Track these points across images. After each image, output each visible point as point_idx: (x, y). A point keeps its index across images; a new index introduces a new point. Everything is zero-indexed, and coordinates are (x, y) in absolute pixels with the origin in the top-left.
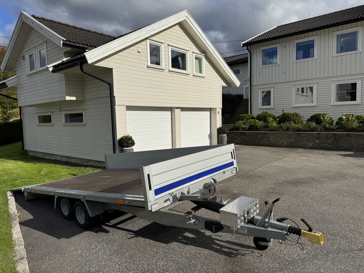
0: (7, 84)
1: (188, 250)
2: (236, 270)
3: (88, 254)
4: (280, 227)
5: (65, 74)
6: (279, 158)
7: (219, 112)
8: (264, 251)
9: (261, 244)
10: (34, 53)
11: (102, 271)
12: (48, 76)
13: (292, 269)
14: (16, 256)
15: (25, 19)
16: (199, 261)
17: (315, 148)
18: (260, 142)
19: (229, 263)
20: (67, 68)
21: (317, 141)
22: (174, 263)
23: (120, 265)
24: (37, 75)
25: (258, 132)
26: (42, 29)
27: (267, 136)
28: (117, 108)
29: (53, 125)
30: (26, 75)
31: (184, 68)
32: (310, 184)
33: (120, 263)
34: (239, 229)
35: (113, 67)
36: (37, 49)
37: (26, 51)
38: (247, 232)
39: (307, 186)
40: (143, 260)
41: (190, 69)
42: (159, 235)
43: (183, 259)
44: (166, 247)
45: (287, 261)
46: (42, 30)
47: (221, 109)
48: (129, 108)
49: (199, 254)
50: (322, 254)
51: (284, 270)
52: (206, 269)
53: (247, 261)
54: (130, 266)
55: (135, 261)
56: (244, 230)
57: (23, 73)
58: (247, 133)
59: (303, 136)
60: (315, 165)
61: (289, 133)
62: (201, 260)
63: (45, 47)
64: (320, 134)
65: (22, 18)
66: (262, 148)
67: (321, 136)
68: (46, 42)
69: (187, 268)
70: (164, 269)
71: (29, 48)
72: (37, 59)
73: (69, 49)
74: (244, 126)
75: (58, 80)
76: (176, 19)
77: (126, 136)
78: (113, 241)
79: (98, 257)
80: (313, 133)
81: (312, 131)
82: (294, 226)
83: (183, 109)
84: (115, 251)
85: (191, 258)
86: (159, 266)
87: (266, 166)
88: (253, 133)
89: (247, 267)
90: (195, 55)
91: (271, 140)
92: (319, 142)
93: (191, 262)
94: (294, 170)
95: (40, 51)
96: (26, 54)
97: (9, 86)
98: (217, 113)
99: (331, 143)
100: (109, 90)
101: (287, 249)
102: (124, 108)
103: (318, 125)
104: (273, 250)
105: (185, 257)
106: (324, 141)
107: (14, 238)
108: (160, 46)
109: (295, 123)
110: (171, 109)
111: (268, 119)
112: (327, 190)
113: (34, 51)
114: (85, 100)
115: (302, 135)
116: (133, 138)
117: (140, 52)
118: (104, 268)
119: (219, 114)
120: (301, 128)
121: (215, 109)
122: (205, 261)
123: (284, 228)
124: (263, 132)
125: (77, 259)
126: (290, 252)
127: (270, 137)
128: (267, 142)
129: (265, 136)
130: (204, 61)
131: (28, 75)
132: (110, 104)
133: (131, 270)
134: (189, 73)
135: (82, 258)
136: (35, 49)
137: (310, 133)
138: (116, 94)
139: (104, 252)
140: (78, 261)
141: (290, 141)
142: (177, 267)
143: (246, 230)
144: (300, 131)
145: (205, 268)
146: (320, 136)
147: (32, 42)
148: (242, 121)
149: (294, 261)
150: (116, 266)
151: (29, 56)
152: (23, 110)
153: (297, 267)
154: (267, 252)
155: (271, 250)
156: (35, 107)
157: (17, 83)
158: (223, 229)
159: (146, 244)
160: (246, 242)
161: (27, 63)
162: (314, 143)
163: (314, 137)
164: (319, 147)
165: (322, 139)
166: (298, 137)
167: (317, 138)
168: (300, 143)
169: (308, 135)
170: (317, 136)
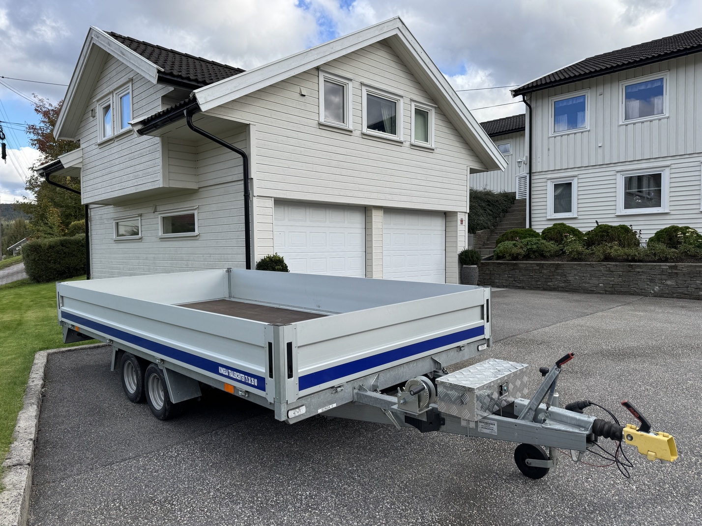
0: (63, 162)
1: (369, 470)
2: (469, 516)
3: (159, 466)
4: (573, 422)
5: (162, 136)
6: (586, 311)
7: (462, 221)
8: (538, 480)
9: (530, 464)
10: (111, 102)
11: (178, 500)
12: (133, 144)
13: (600, 520)
14: (10, 458)
15: (97, 39)
16: (389, 492)
17: (665, 295)
18: (549, 284)
19: (454, 500)
20: (164, 123)
21: (669, 283)
22: (333, 493)
23: (218, 490)
24: (116, 144)
25: (544, 264)
26: (124, 55)
27: (562, 271)
28: (256, 203)
29: (141, 239)
30: (95, 145)
31: (393, 131)
32: (652, 358)
33: (220, 487)
34: (480, 425)
35: (251, 123)
36: (116, 94)
37: (98, 101)
38: (496, 431)
39: (644, 362)
40: (268, 483)
41: (404, 132)
42: (311, 439)
43: (354, 487)
44: (323, 461)
45: (591, 503)
46: (124, 57)
47: (467, 215)
48: (280, 202)
49: (391, 478)
50: (675, 494)
51: (582, 522)
52: (403, 510)
53: (495, 500)
54: (238, 493)
55: (252, 484)
56: (491, 426)
57: (93, 141)
58: (522, 265)
59: (639, 272)
60: (665, 325)
61: (609, 266)
62: (394, 490)
63: (130, 90)
64: (675, 267)
65: (92, 38)
66: (552, 295)
67: (679, 271)
68: (131, 80)
69: (361, 505)
70: (310, 504)
71: (103, 93)
72: (115, 114)
73: (171, 89)
74: (515, 250)
75: (149, 151)
76: (377, 33)
77: (272, 256)
78: (214, 445)
79: (177, 472)
80: (661, 265)
81: (660, 260)
82: (608, 418)
83: (388, 211)
84: (214, 464)
85: (371, 486)
86: (299, 497)
87: (558, 325)
88: (533, 265)
89: (496, 510)
90: (415, 106)
91: (570, 279)
92: (673, 284)
93: (371, 492)
94: (618, 333)
95: (121, 98)
96: (98, 105)
97: (66, 166)
98: (459, 222)
100: (242, 167)
101: (592, 480)
102: (271, 203)
103: (673, 250)
104: (558, 481)
105: (359, 482)
106: (685, 281)
107: (19, 427)
108: (345, 86)
109: (621, 245)
110: (366, 210)
111: (566, 236)
112: (690, 370)
113: (111, 99)
114: (199, 188)
115: (638, 270)
116: (286, 261)
117: (304, 96)
118: (185, 495)
119: (462, 223)
120: (635, 255)
121: (454, 214)
122: (401, 493)
123: (583, 424)
124: (555, 264)
125: (133, 474)
126: (599, 486)
127: (569, 274)
128: (563, 284)
129: (559, 271)
130: (433, 119)
131: (100, 145)
132: (243, 193)
133: (239, 501)
134: (402, 139)
135: (144, 473)
136: (113, 94)
137: (655, 265)
138: (254, 173)
139: (191, 465)
140: (136, 478)
141: (611, 281)
142: (339, 500)
143: (495, 427)
144: (634, 260)
145: (399, 508)
146: (676, 271)
147: (109, 83)
148: (512, 241)
149: (607, 506)
150: (209, 492)
151: (102, 109)
152: (92, 214)
153: (615, 517)
154: (546, 484)
155: (553, 479)
156: (112, 206)
157: (81, 160)
158: (444, 424)
159: (282, 453)
160: (499, 460)
161: (98, 124)
162: (663, 285)
163: (663, 272)
164: (673, 293)
165: (681, 279)
166: (629, 273)
167: (670, 276)
168: (632, 286)
169: (651, 269)
170: (670, 271)
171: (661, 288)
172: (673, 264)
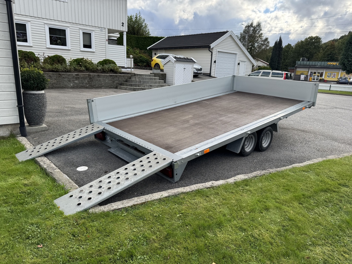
17: (75, 87)
21: (76, 82)
59: (64, 77)
61: (49, 74)
64: (78, 75)
80: (72, 74)
92: (78, 82)
99: (87, 83)
106: (82, 81)
137: (70, 74)
141: (51, 82)
146: (78, 77)
162: (74, 83)
163: (73, 77)
164: (78, 86)
165: (80, 80)
166: (59, 77)
167: (77, 79)
168: (61, 84)
169: (69, 76)
170: (76, 77)
171: (73, 84)
172: (77, 73)
